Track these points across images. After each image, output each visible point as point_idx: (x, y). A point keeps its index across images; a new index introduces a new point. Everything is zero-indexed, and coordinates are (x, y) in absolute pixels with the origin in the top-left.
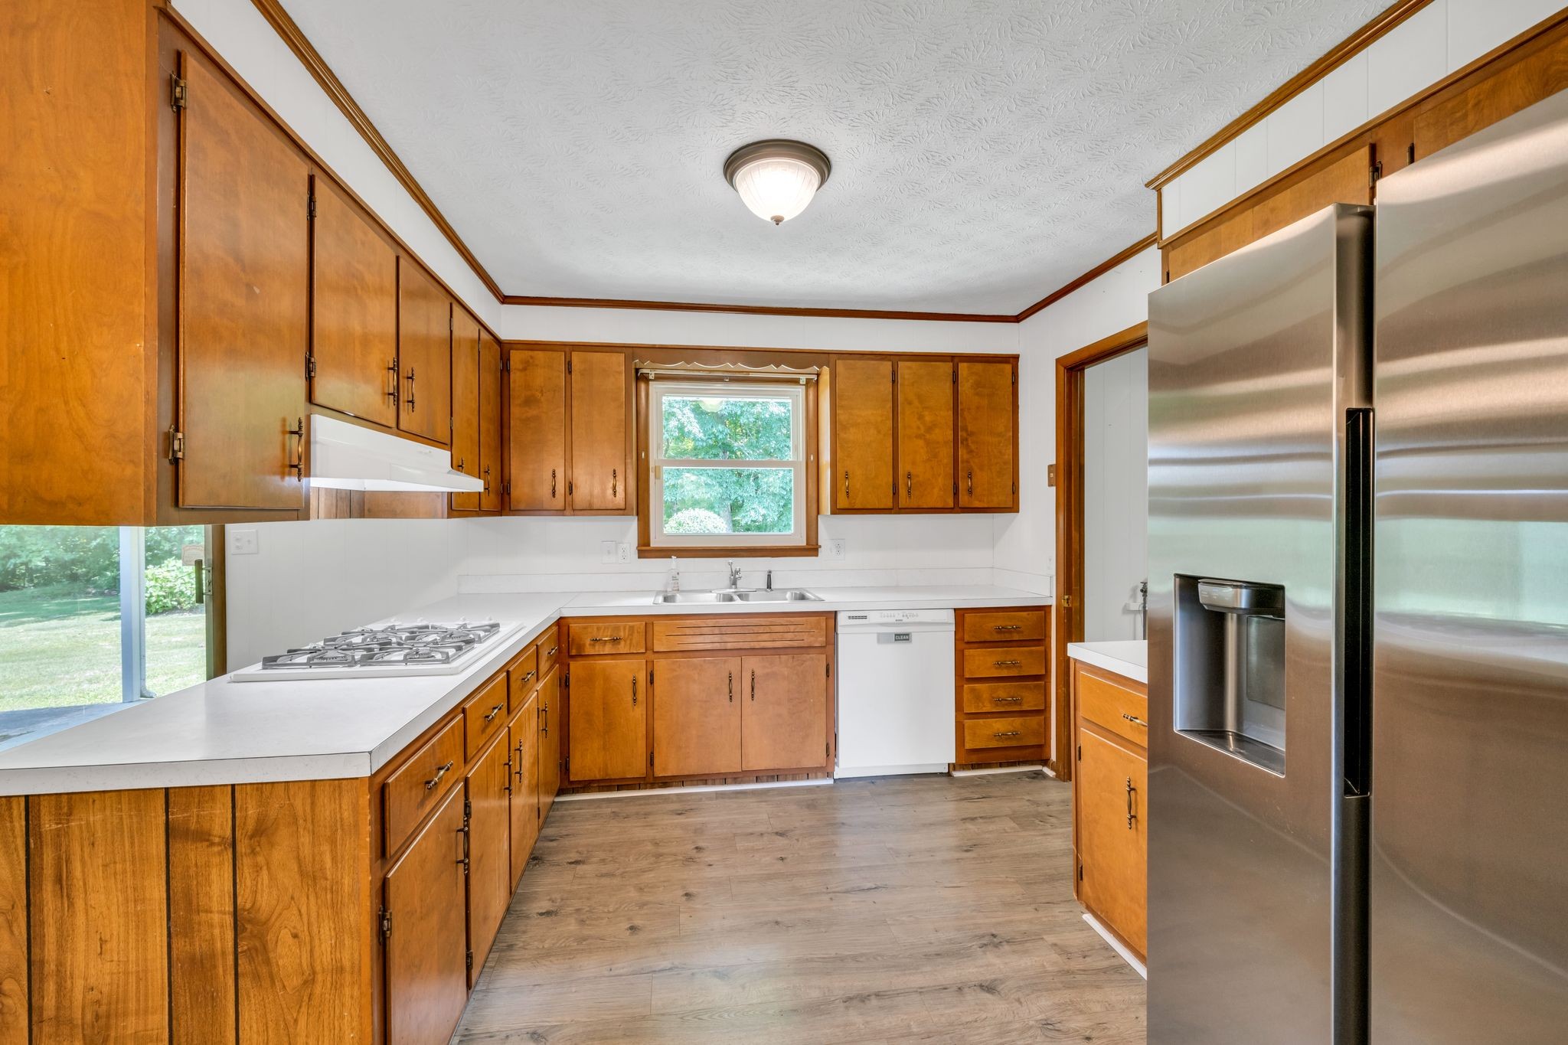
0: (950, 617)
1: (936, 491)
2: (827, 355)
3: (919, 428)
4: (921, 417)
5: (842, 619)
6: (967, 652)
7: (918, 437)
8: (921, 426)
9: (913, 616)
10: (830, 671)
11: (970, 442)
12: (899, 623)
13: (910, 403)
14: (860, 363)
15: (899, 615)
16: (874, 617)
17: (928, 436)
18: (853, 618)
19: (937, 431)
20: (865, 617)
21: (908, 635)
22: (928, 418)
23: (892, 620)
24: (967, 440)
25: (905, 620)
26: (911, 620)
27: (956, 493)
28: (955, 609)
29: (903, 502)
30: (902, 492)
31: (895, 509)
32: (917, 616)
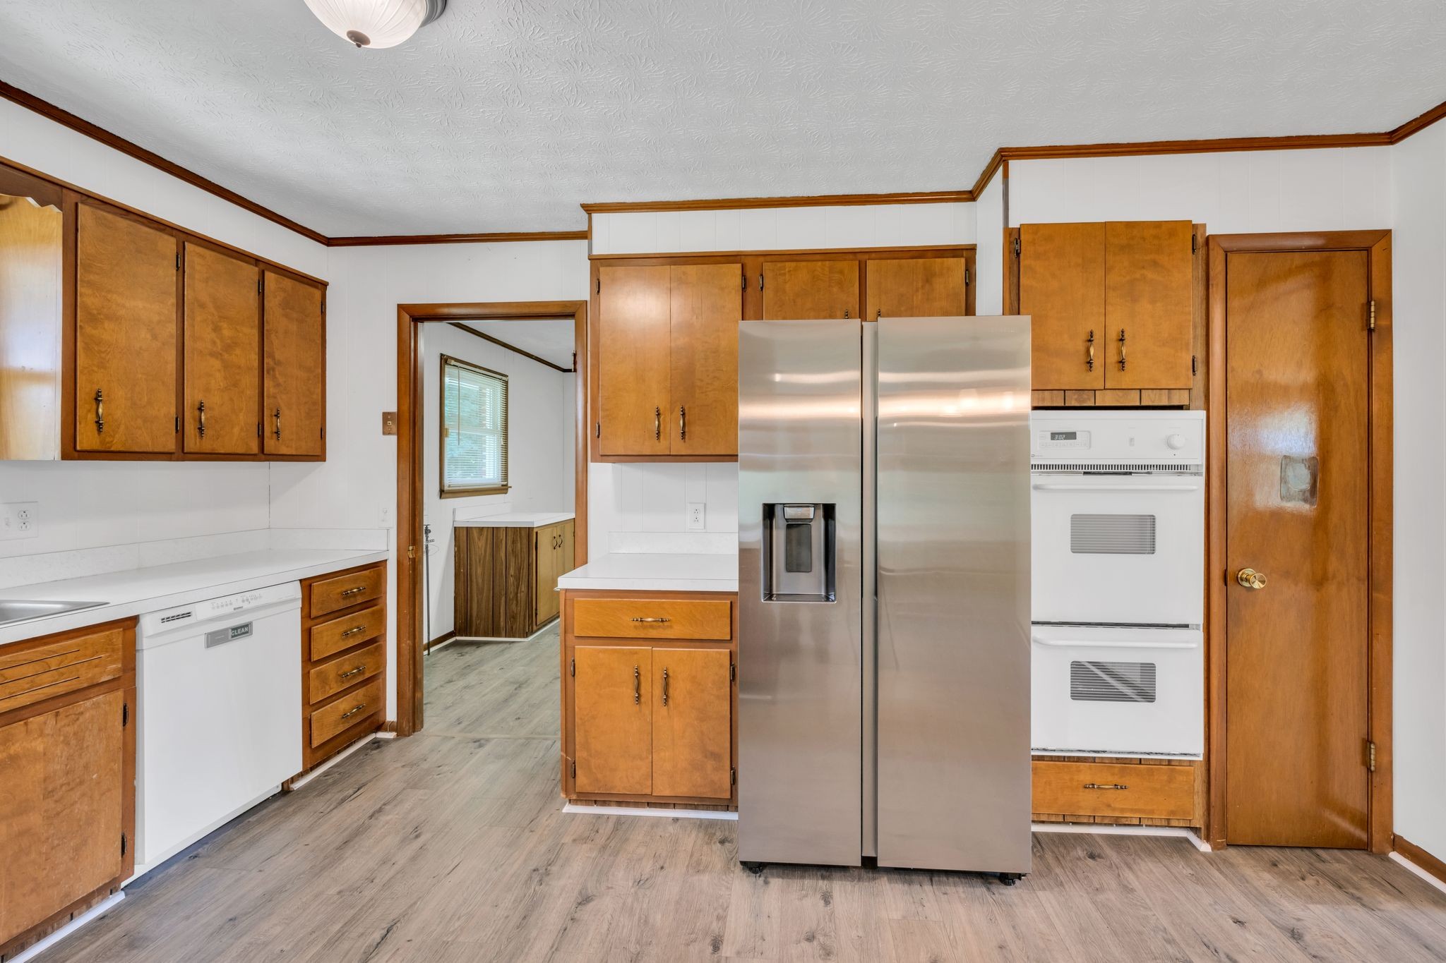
0: (296, 592)
1: (236, 430)
2: (57, 188)
3: (214, 343)
4: (217, 329)
5: (148, 627)
6: (315, 629)
7: (213, 354)
8: (218, 341)
9: (256, 598)
10: (128, 715)
11: (277, 373)
12: (239, 611)
13: (202, 306)
14: (123, 223)
15: (237, 601)
16: (202, 612)
17: (226, 356)
18: (168, 619)
19: (238, 351)
20: (189, 615)
21: (247, 626)
22: (227, 332)
23: (229, 610)
24: (273, 369)
25: (246, 606)
26: (254, 604)
27: (261, 437)
28: (301, 581)
29: (192, 443)
30: (190, 428)
31: (182, 454)
32: (260, 597)
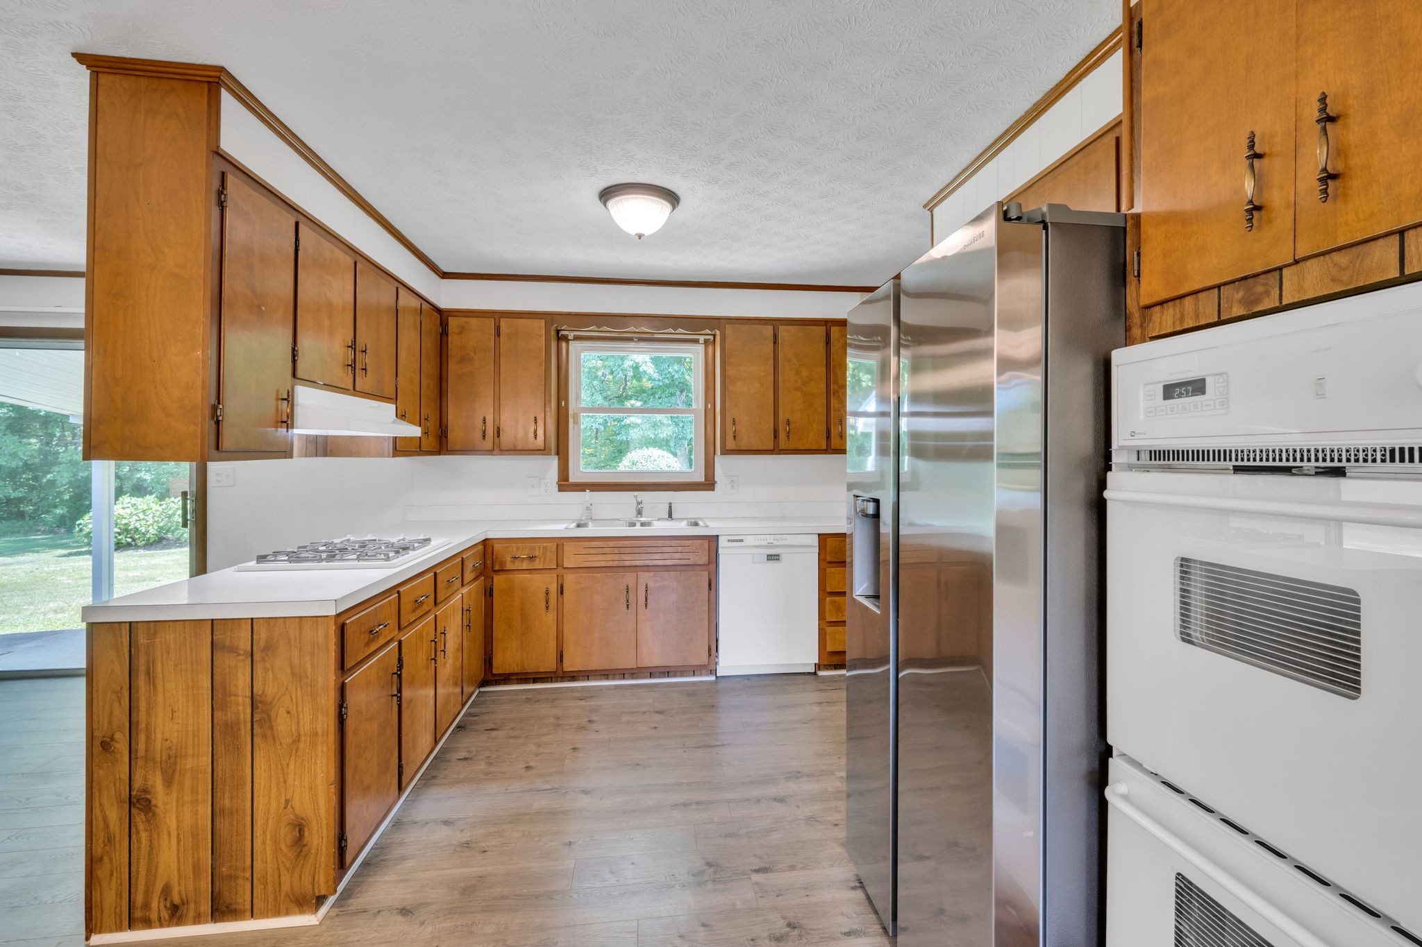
0: (814, 541)
1: (811, 435)
2: (717, 320)
3: (796, 382)
4: (798, 372)
5: (722, 542)
6: (828, 570)
7: (797, 389)
8: (799, 380)
9: (783, 540)
10: (712, 585)
11: (840, 393)
12: (770, 545)
13: (789, 361)
14: (745, 327)
15: (770, 539)
16: (749, 541)
17: (804, 389)
18: (732, 541)
19: (812, 384)
20: (742, 541)
21: (778, 555)
22: (804, 374)
23: (765, 543)
24: (838, 392)
25: (776, 543)
26: (780, 543)
27: (828, 437)
28: (819, 534)
29: (782, 445)
30: (782, 436)
31: (776, 450)
32: (786, 539)
